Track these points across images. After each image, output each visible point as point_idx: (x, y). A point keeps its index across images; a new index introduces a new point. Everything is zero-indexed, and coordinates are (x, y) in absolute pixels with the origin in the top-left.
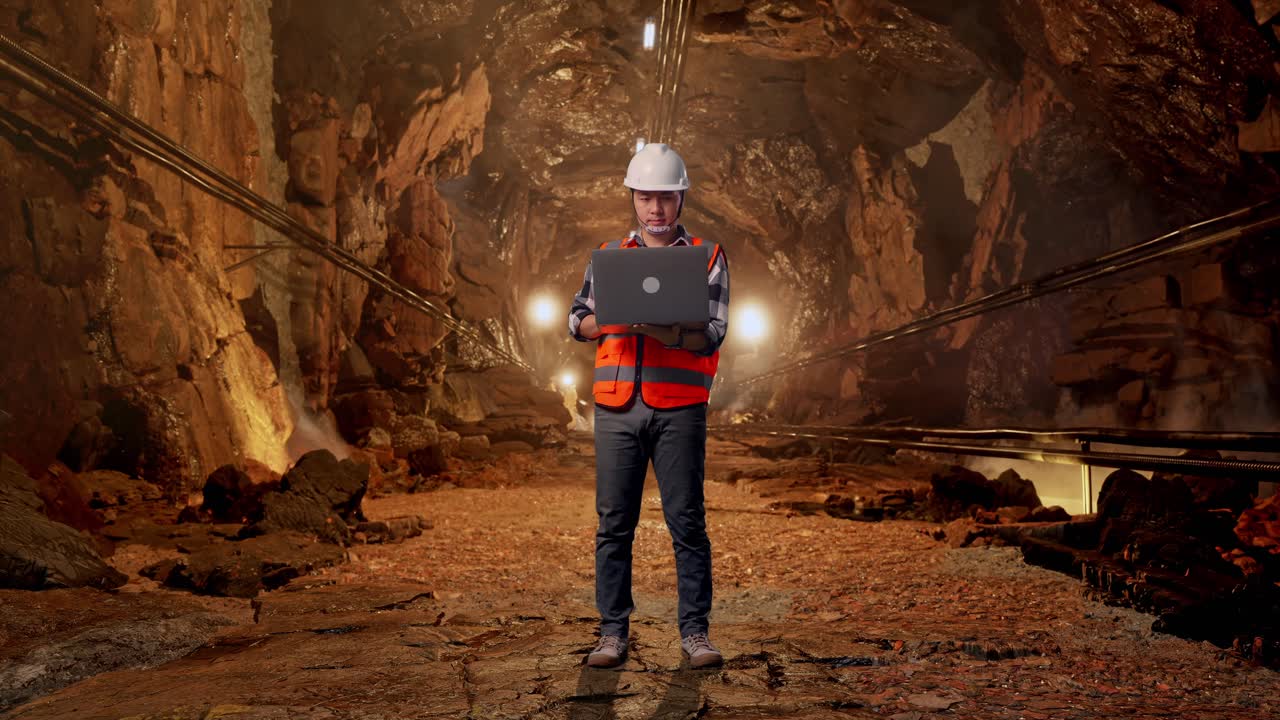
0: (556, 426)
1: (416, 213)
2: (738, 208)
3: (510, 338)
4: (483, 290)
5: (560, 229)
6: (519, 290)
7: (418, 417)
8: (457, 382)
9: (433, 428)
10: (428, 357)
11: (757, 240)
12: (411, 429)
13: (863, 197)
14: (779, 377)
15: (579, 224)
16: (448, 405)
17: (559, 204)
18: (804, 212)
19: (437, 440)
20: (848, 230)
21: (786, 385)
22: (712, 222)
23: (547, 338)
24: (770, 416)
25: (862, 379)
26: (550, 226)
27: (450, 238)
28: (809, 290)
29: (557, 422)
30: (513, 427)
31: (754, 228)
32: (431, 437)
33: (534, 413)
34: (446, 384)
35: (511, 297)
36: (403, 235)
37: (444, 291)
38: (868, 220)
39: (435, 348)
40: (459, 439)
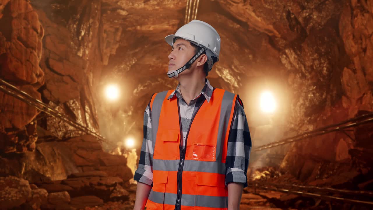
0: (121, 184)
1: (15, 22)
2: (258, 16)
3: (86, 114)
4: (65, 78)
5: (124, 32)
6: (93, 77)
7: (16, 178)
8: (46, 149)
9: (27, 186)
10: (24, 131)
11: (272, 40)
12: (11, 187)
13: (352, 9)
14: (289, 144)
15: (139, 28)
16: (39, 167)
17: (124, 13)
18: (307, 20)
19: (30, 196)
20: (341, 33)
21: (294, 150)
22: (238, 26)
23: (114, 113)
24: (283, 173)
25: (352, 148)
26: (117, 30)
27: (41, 41)
28: (312, 78)
29: (121, 180)
30: (88, 184)
31: (271, 32)
32: (26, 193)
33: (104, 173)
34: (37, 151)
35: (88, 82)
36: (5, 39)
37: (36, 81)
38: (356, 27)
39: (30, 124)
40: (47, 195)
